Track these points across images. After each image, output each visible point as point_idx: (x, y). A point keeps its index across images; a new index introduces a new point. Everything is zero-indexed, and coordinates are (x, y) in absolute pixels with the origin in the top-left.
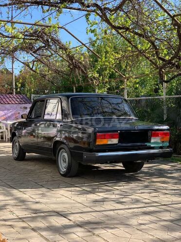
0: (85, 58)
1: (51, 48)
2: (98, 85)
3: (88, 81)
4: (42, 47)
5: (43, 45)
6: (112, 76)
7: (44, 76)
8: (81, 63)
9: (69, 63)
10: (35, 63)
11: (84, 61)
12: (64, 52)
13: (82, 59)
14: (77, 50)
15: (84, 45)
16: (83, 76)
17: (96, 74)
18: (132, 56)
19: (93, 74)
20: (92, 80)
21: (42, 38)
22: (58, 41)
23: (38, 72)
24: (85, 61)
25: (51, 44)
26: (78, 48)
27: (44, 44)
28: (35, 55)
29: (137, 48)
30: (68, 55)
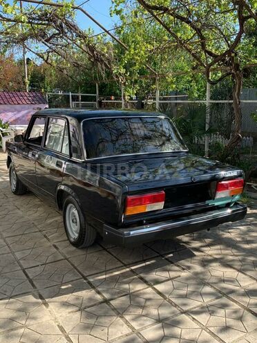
0: (108, 49)
1: (66, 36)
2: (125, 83)
3: (112, 78)
4: (56, 34)
5: (57, 32)
6: (142, 73)
7: (61, 70)
8: (103, 55)
9: (89, 54)
10: (50, 54)
11: (107, 52)
12: (83, 41)
13: (105, 51)
14: (98, 38)
15: (107, 32)
16: (106, 72)
17: (122, 70)
18: (169, 48)
19: (118, 69)
20: (117, 77)
21: (55, 22)
22: (74, 26)
23: (55, 65)
24: (109, 52)
25: (66, 31)
26: (99, 36)
27: (58, 30)
28: (49, 45)
29: (176, 37)
30: (88, 45)
